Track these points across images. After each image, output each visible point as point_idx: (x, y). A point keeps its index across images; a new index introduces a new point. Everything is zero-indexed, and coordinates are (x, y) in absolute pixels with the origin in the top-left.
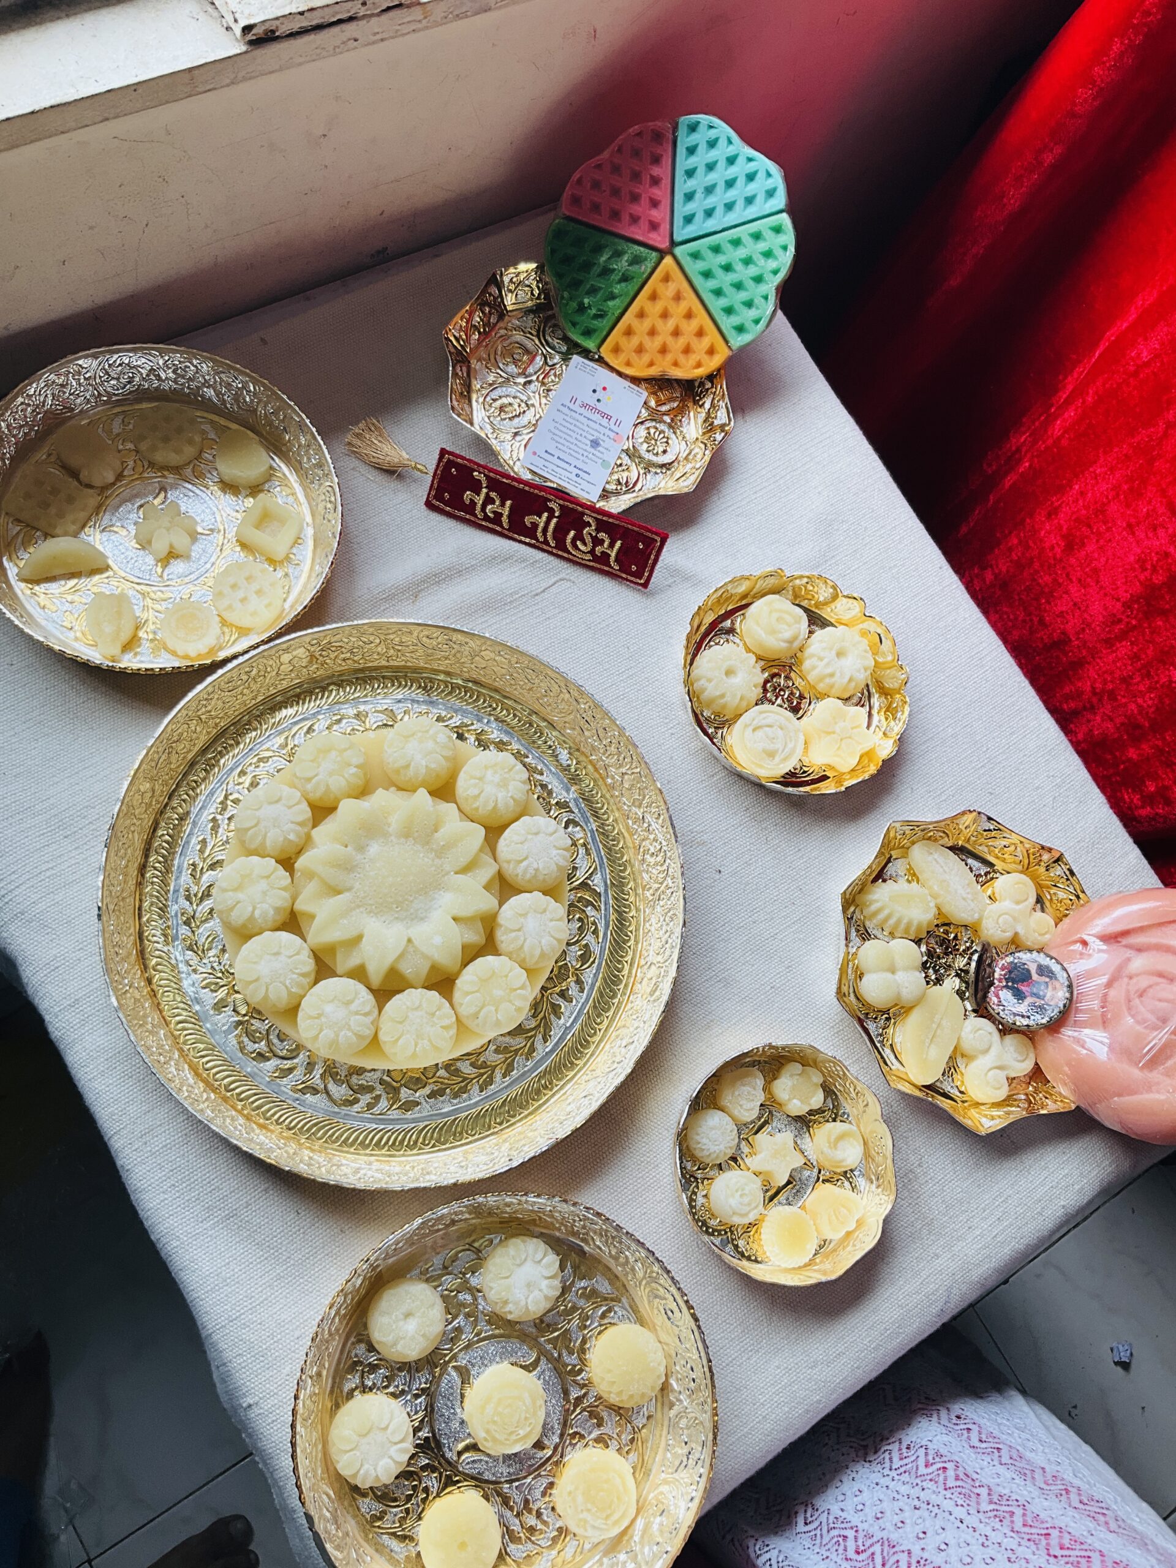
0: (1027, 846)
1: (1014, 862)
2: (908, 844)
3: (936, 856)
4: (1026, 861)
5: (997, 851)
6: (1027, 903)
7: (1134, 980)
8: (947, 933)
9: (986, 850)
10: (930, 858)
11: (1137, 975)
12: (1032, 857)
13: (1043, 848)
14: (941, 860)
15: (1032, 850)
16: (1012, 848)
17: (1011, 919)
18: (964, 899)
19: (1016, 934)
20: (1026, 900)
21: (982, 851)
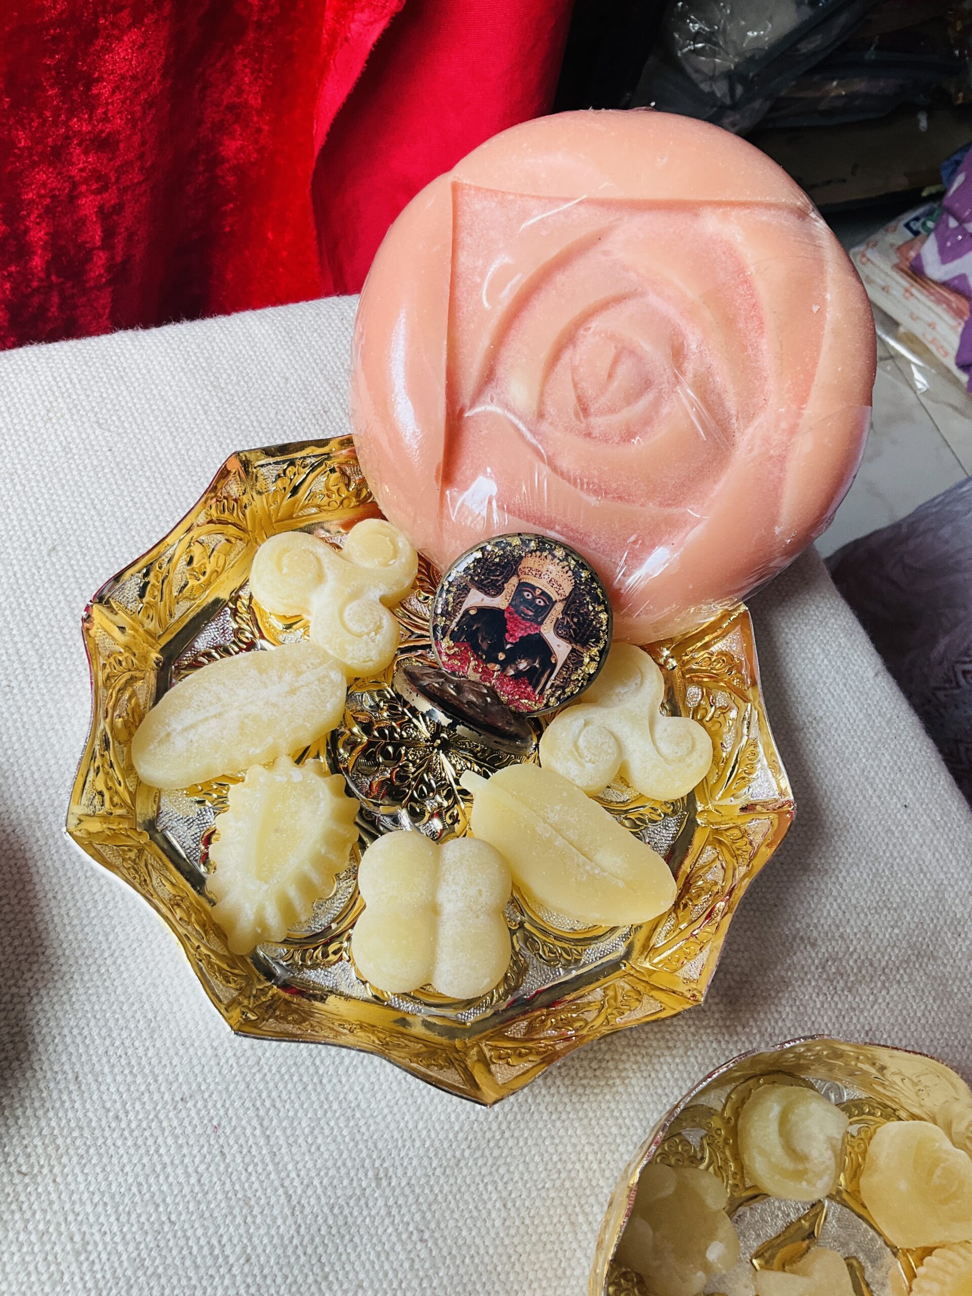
0: (202, 519)
1: (227, 554)
2: (131, 784)
3: (176, 725)
4: (232, 530)
5: (192, 582)
6: (325, 561)
7: (551, 409)
8: (352, 744)
9: (184, 605)
10: (179, 742)
11: (541, 402)
12: (226, 516)
13: (213, 488)
14: (188, 717)
15: (214, 513)
16: (197, 550)
17: (355, 604)
18: (293, 691)
19: (383, 601)
20: (318, 560)
21: (184, 611)
